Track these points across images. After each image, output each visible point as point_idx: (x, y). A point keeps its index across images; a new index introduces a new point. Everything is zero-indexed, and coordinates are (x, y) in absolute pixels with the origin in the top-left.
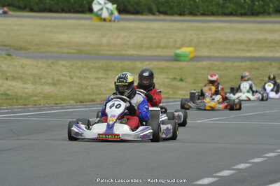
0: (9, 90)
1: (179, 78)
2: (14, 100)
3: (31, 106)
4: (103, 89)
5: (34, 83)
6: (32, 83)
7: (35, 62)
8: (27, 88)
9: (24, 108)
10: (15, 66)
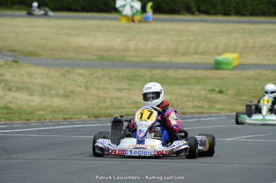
0: (11, 103)
1: (218, 89)
2: (17, 115)
3: (34, 121)
4: (124, 102)
5: (42, 94)
6: (40, 95)
7: (46, 70)
8: (33, 101)
9: (25, 124)
10: (22, 75)
